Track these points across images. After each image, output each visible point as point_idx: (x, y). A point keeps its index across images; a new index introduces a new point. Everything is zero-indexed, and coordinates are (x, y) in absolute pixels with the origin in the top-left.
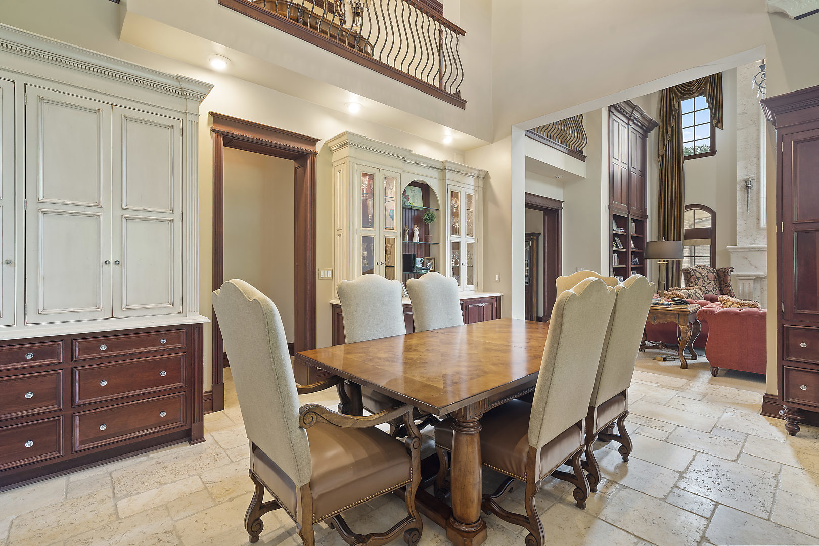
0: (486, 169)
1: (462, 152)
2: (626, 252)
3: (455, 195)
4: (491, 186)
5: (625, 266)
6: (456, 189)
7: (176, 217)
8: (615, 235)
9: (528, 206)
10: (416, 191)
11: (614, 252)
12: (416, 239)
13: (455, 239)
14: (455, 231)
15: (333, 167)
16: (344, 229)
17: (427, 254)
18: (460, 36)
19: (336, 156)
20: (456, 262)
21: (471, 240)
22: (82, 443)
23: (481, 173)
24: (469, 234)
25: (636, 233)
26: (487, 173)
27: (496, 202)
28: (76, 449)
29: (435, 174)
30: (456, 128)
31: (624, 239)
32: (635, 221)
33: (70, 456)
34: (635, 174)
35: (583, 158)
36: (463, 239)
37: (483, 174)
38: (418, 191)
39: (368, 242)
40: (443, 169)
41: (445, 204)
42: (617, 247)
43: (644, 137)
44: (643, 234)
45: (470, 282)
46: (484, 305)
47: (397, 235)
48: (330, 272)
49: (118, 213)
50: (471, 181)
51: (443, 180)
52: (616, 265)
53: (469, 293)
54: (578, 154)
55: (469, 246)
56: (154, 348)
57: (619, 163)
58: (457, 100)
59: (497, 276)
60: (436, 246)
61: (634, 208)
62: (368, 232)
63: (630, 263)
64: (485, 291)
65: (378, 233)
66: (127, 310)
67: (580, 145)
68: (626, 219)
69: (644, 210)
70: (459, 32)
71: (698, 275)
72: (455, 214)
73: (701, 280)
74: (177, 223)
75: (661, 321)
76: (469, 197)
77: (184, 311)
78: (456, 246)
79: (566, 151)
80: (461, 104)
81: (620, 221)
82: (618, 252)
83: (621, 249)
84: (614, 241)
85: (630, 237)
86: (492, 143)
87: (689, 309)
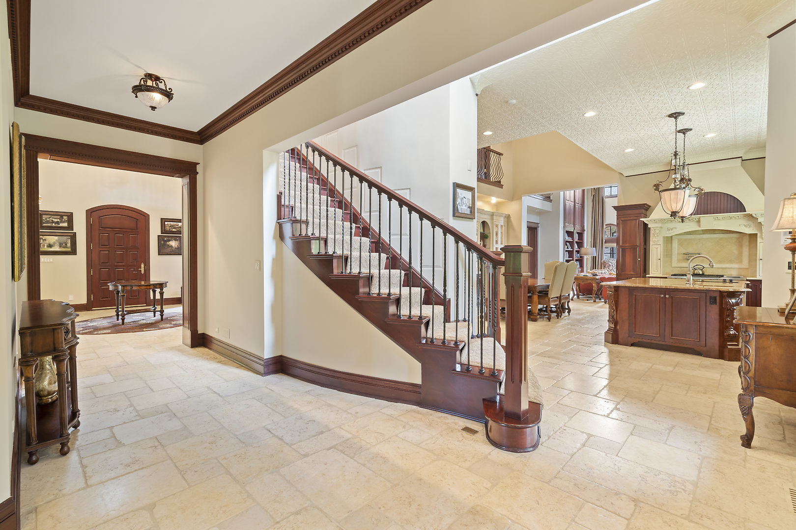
0: (508, 213)
1: (498, 205)
2: (573, 251)
3: (497, 226)
4: (511, 221)
5: (572, 259)
6: (497, 223)
8: (567, 241)
10: (482, 225)
11: (566, 251)
13: (497, 246)
14: (496, 242)
18: (501, 156)
24: (502, 243)
25: (578, 240)
26: (509, 215)
27: (513, 229)
29: (488, 217)
30: (497, 197)
31: (571, 243)
32: (578, 233)
34: (578, 207)
35: (551, 201)
36: (499, 246)
37: (507, 215)
40: (491, 215)
41: (493, 230)
42: (568, 248)
44: (582, 240)
50: (502, 219)
51: (492, 219)
52: (567, 257)
54: (548, 199)
57: (569, 202)
58: (498, 184)
61: (578, 226)
63: (575, 257)
67: (550, 194)
68: (573, 232)
69: (583, 227)
70: (500, 153)
71: (610, 264)
72: (497, 234)
73: (611, 266)
75: (586, 282)
76: (502, 226)
79: (542, 199)
80: (501, 186)
81: (570, 234)
82: (568, 251)
83: (570, 249)
84: (566, 245)
85: (575, 242)
86: (512, 201)
87: (597, 277)
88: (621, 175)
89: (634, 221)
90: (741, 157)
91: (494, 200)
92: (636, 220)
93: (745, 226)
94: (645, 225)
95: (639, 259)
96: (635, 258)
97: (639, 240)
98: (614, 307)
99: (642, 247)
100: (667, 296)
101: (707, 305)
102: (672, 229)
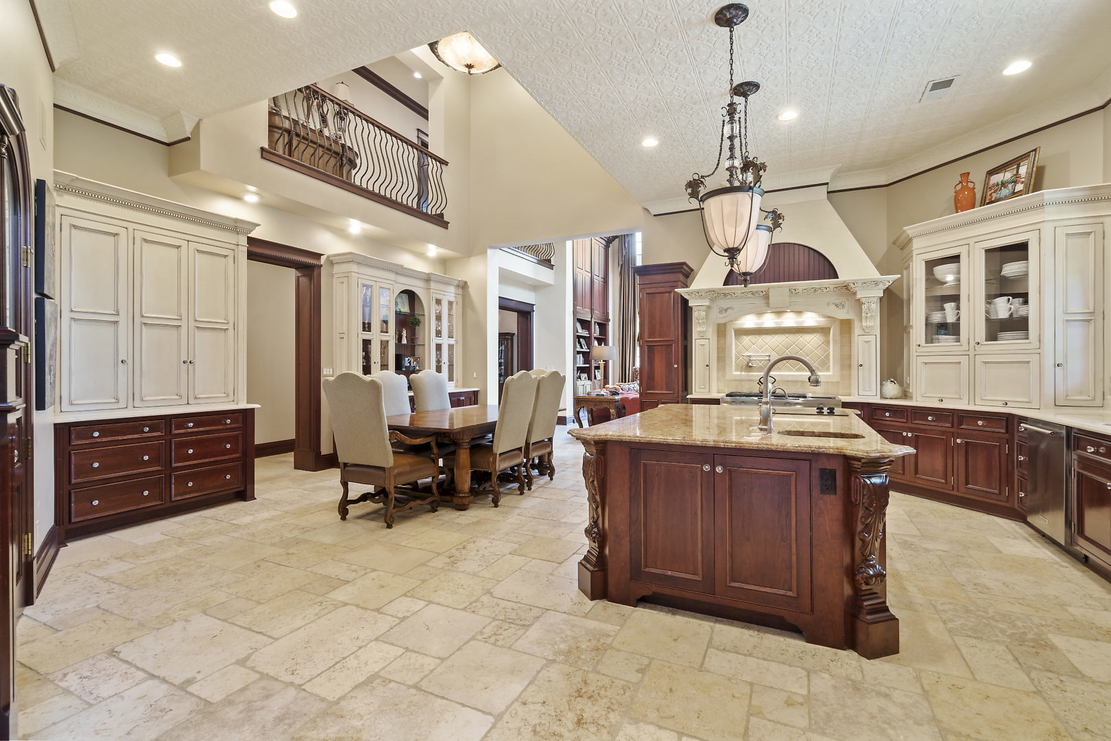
0: (466, 280)
1: (443, 262)
2: (590, 352)
3: (438, 302)
4: (469, 294)
5: (588, 365)
6: (439, 297)
7: (230, 327)
8: (579, 337)
9: (501, 308)
10: (404, 298)
11: (579, 353)
12: (404, 341)
13: (439, 341)
14: (439, 333)
15: (335, 278)
16: (346, 332)
17: (413, 354)
18: (443, 166)
19: (336, 269)
20: (439, 361)
21: (452, 341)
22: (176, 495)
23: (461, 283)
24: (450, 336)
25: (600, 335)
26: (466, 282)
27: (473, 309)
28: (173, 499)
29: (420, 283)
30: (439, 245)
31: (588, 340)
32: (599, 324)
33: (168, 504)
34: (598, 281)
35: (551, 267)
36: (445, 341)
37: (462, 284)
38: (405, 297)
39: (366, 344)
40: (428, 279)
41: (429, 310)
42: (581, 348)
43: (607, 247)
44: (605, 336)
45: (451, 379)
46: (464, 398)
47: (391, 337)
48: (331, 370)
49: (192, 323)
50: (452, 289)
51: (429, 288)
52: (581, 364)
53: (451, 388)
54: (547, 263)
55: (451, 347)
56: (221, 427)
57: (583, 272)
58: (439, 220)
59: (475, 374)
60: (421, 347)
61: (597, 312)
62: (367, 336)
63: (593, 363)
64: (463, 387)
65: (375, 336)
66: (198, 398)
67: (549, 254)
68: (589, 322)
69: (607, 314)
70: (443, 162)
72: (439, 318)
74: (231, 331)
76: (450, 303)
77: (236, 400)
78: (439, 347)
79: (536, 261)
80: (445, 225)
81: (585, 324)
82: (584, 353)
83: (585, 349)
84: (580, 343)
85: (593, 338)
86: (470, 257)
87: (617, 397)
88: (646, 212)
89: (667, 294)
90: (827, 184)
91: (433, 251)
92: (670, 292)
93: (837, 305)
94: (685, 302)
95: (676, 366)
96: (669, 364)
97: (675, 331)
98: (598, 498)
99: (680, 343)
100: (719, 469)
101: (814, 494)
102: (726, 310)
